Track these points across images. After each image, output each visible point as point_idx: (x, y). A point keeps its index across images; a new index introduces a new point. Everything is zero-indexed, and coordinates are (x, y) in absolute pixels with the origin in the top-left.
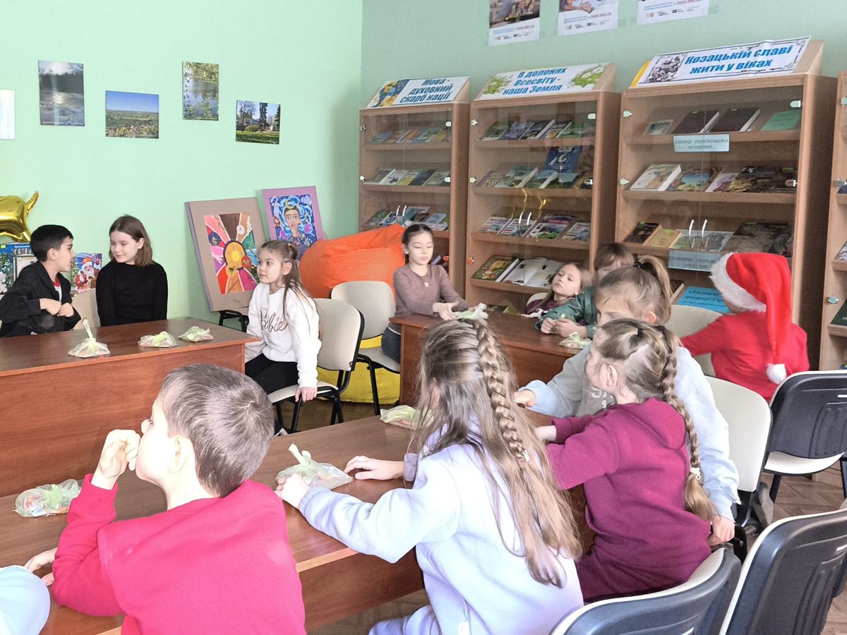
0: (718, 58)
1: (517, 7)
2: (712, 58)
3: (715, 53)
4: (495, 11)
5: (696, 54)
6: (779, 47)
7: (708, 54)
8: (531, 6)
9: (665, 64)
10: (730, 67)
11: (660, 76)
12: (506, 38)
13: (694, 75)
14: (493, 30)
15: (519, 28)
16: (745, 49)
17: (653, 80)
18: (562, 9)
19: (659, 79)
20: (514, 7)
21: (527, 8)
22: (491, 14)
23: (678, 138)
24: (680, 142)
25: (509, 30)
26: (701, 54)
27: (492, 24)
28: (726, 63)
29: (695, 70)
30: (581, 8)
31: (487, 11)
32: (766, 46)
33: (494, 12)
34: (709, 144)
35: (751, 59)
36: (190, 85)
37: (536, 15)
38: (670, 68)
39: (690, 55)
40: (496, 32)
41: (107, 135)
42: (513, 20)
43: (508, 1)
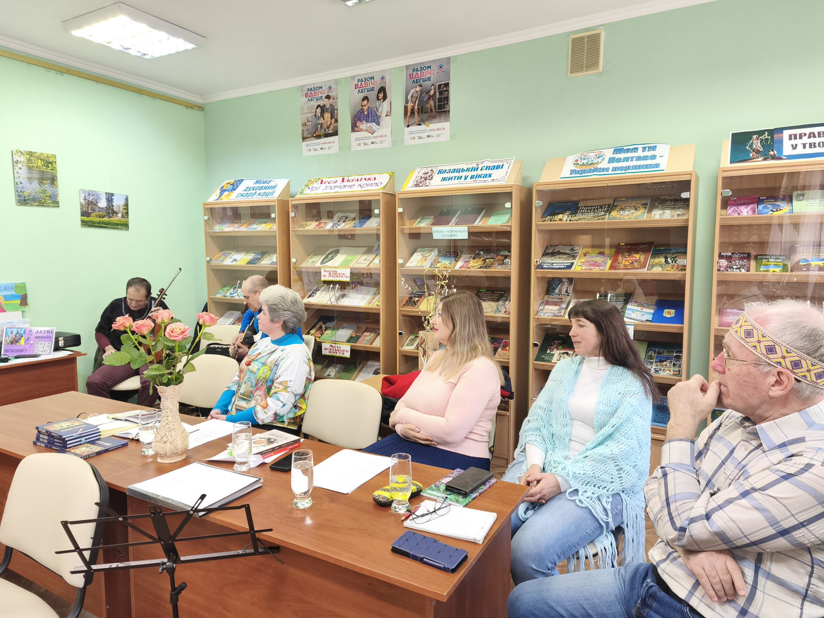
0: (458, 171)
1: (321, 127)
2: (454, 171)
3: (456, 167)
5: (444, 168)
6: (496, 164)
7: (452, 167)
8: (332, 126)
9: (424, 174)
10: (466, 178)
11: (421, 182)
12: (315, 150)
14: (304, 144)
15: (324, 143)
16: (475, 166)
17: (417, 185)
18: (353, 130)
19: (421, 185)
20: (319, 126)
21: (328, 127)
22: (303, 131)
23: (435, 228)
24: (437, 232)
25: (316, 144)
26: (447, 168)
27: (304, 139)
28: (464, 174)
29: (444, 179)
30: (366, 131)
31: (300, 128)
32: (487, 164)
33: (305, 130)
34: (455, 233)
35: (479, 172)
36: (23, 173)
37: (335, 133)
38: (427, 177)
39: (440, 168)
40: (307, 145)
42: (319, 137)
43: (315, 121)
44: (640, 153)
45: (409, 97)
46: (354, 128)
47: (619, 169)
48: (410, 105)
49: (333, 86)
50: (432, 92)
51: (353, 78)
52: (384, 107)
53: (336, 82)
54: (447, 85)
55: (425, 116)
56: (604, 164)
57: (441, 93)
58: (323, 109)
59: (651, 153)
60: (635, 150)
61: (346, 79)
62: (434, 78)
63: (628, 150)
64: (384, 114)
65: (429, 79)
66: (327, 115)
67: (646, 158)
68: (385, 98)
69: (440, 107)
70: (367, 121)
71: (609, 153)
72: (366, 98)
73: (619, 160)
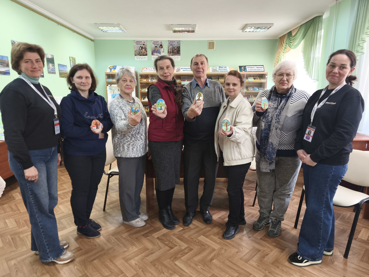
0: (186, 69)
1: (141, 53)
2: (185, 69)
3: (186, 68)
4: (136, 52)
8: (145, 53)
10: (189, 71)
12: (139, 59)
13: (184, 71)
14: (136, 57)
17: (177, 72)
18: (152, 55)
23: (182, 82)
25: (140, 57)
26: (183, 68)
27: (135, 55)
31: (134, 52)
37: (146, 55)
38: (179, 70)
40: (137, 57)
41: (60, 77)
42: (141, 55)
43: (139, 51)
44: (224, 68)
45: (169, 48)
46: (152, 54)
47: (221, 71)
48: (169, 50)
49: (145, 42)
50: (176, 48)
51: (152, 41)
52: (162, 50)
53: (146, 41)
54: (180, 47)
55: (174, 54)
56: (218, 70)
57: (178, 49)
58: (142, 48)
59: (226, 68)
60: (223, 67)
61: (150, 41)
62: (176, 45)
63: (221, 67)
64: (162, 52)
65: (175, 45)
66: (144, 50)
67: (225, 69)
68: (162, 47)
69: (178, 52)
70: (157, 53)
71: (218, 68)
72: (156, 47)
73: (220, 69)
